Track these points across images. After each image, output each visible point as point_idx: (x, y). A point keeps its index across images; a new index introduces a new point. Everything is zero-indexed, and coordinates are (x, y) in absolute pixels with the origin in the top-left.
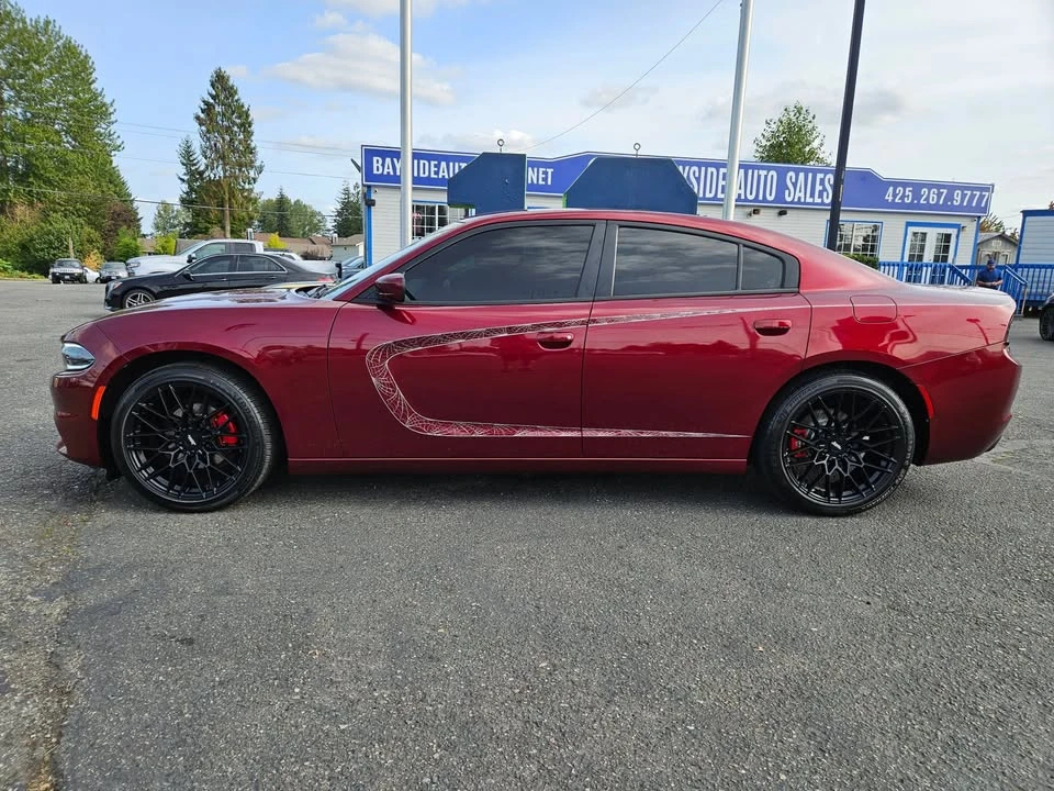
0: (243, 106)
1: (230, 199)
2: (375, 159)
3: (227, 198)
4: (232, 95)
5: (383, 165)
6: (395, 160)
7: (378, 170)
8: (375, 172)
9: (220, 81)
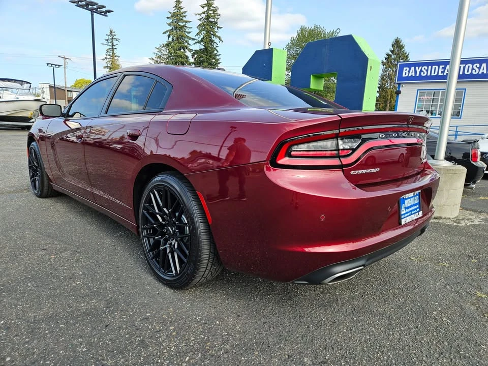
0: (406, 53)
1: (390, 98)
2: (405, 69)
3: (389, 98)
4: (401, 49)
5: (409, 72)
6: (417, 68)
7: (405, 74)
8: (404, 75)
9: (397, 44)
